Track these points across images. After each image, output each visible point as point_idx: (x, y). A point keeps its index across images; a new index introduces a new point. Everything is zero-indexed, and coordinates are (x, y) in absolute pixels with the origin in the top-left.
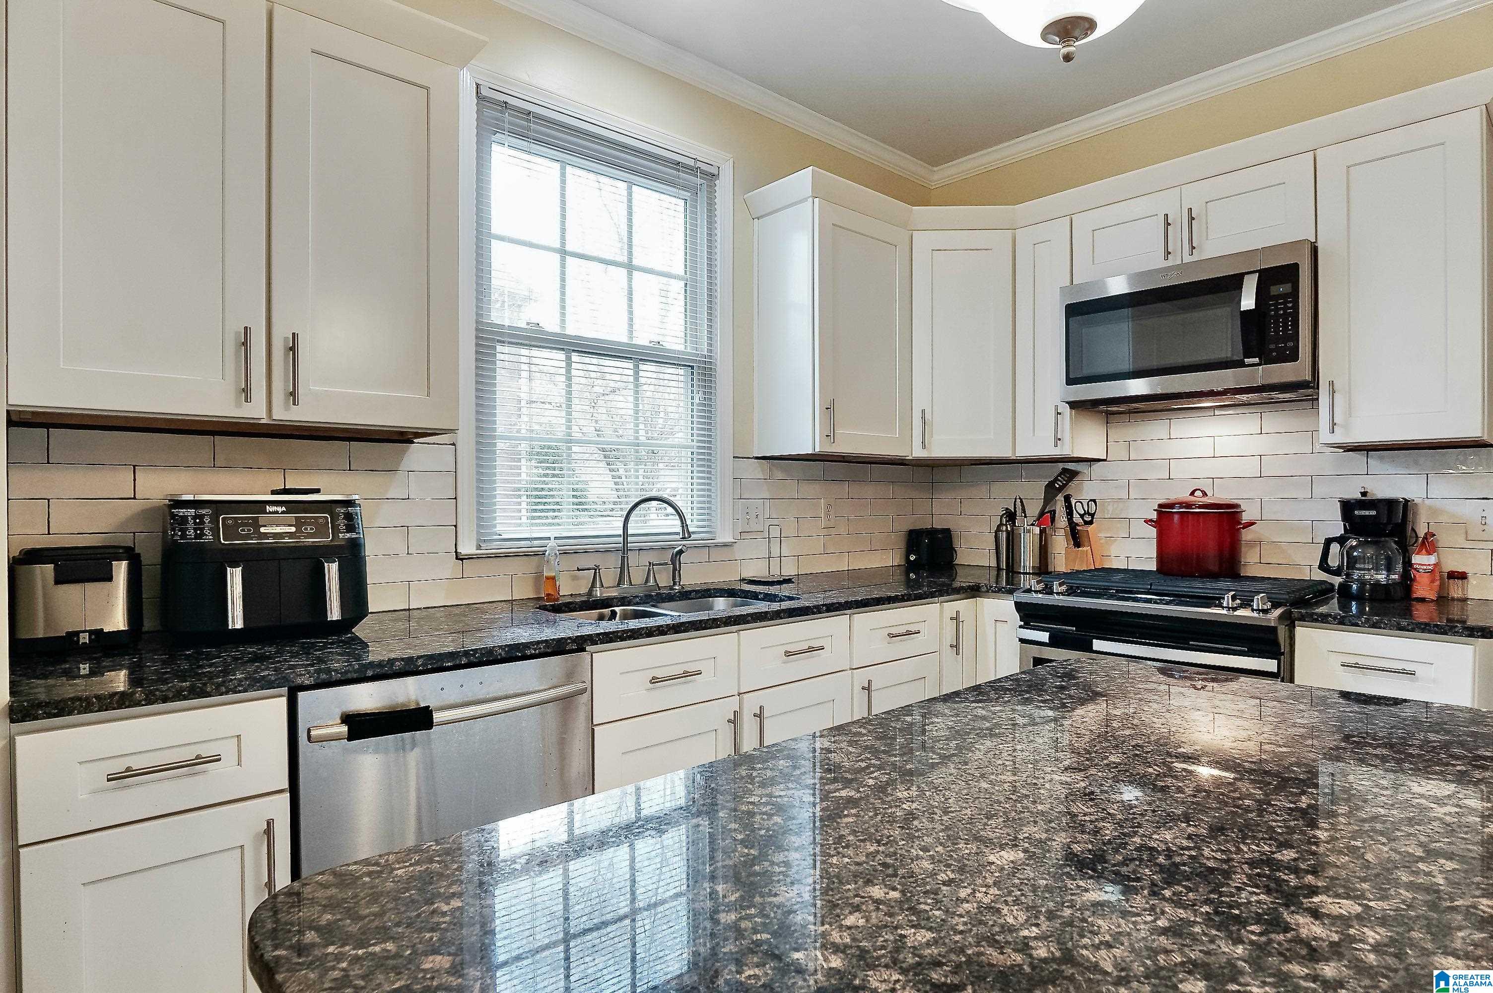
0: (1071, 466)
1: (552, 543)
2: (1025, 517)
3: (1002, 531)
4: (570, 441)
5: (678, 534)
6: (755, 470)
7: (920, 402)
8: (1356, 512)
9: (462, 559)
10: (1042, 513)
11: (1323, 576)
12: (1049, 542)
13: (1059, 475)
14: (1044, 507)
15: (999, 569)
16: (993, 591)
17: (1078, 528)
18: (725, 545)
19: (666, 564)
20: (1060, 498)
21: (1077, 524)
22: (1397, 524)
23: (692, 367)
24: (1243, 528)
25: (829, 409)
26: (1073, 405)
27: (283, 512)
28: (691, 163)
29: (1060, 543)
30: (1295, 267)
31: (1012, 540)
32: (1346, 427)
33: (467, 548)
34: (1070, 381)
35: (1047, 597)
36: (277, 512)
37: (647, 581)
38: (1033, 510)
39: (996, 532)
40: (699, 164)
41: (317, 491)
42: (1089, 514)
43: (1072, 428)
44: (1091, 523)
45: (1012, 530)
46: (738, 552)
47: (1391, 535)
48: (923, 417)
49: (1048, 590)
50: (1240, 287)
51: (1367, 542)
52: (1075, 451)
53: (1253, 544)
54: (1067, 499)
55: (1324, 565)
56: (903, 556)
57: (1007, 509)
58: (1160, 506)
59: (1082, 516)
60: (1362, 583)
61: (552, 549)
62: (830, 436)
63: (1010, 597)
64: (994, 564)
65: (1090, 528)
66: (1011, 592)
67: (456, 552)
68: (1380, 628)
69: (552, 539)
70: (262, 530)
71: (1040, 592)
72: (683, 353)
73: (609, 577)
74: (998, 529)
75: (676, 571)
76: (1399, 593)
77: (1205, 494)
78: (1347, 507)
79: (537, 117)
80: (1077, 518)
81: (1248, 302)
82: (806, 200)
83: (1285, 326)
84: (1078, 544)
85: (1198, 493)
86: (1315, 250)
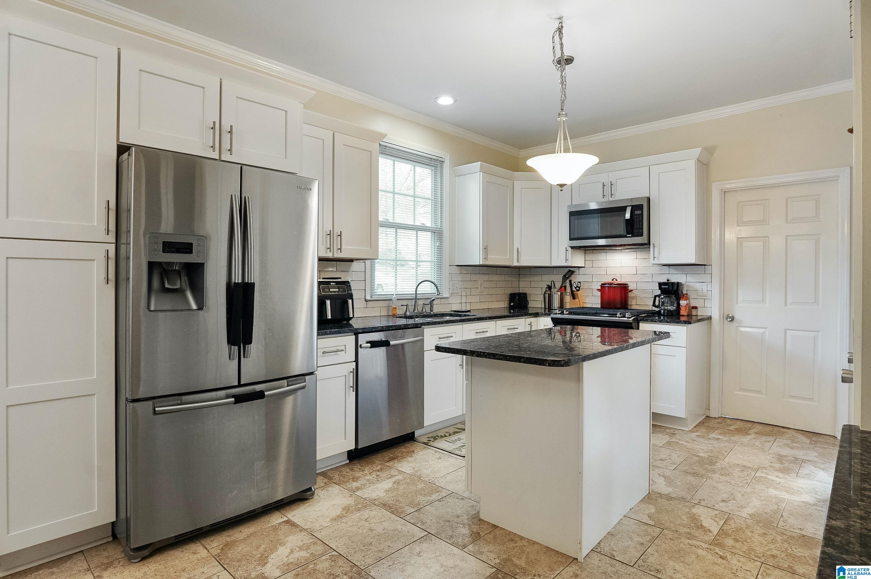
0: (572, 269)
1: (394, 296)
2: (555, 288)
3: (547, 294)
4: (396, 260)
5: (436, 293)
6: (457, 270)
7: (516, 245)
8: (662, 287)
9: (367, 301)
10: (561, 287)
11: (654, 308)
12: (564, 298)
13: (568, 272)
14: (562, 284)
15: (545, 308)
16: (543, 315)
17: (574, 292)
18: (447, 298)
19: (428, 304)
20: (568, 281)
21: (574, 291)
22: (675, 291)
23: (435, 232)
24: (629, 292)
25: (486, 249)
26: (572, 248)
27: (335, 285)
28: (436, 158)
29: (568, 298)
30: (642, 205)
31: (550, 297)
32: (658, 258)
33: (368, 298)
34: (571, 239)
35: (562, 315)
36: (333, 285)
37: (422, 310)
38: (558, 285)
39: (544, 294)
40: (438, 158)
41: (340, 278)
42: (578, 287)
43: (572, 256)
44: (579, 290)
45: (550, 293)
46: (450, 301)
47: (674, 294)
48: (518, 251)
49: (562, 313)
50: (625, 210)
51: (666, 296)
52: (573, 264)
53: (633, 298)
54: (570, 281)
55: (654, 305)
56: (508, 304)
57: (548, 285)
58: (602, 284)
59: (576, 288)
60: (665, 310)
61: (395, 298)
62: (485, 258)
63: (549, 316)
64: (543, 306)
65: (578, 292)
66: (549, 315)
67: (365, 299)
68: (662, 322)
69: (395, 295)
70: (331, 290)
71: (559, 314)
72: (431, 227)
73: (411, 308)
74: (545, 293)
75: (432, 307)
76: (675, 313)
77: (616, 280)
78: (660, 284)
79: (389, 147)
80: (574, 289)
81: (628, 216)
82: (477, 172)
83: (639, 225)
84: (574, 298)
85: (614, 280)
86: (649, 199)
